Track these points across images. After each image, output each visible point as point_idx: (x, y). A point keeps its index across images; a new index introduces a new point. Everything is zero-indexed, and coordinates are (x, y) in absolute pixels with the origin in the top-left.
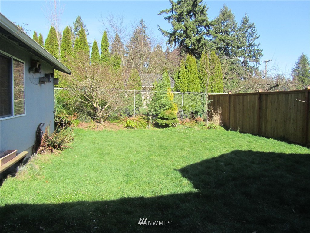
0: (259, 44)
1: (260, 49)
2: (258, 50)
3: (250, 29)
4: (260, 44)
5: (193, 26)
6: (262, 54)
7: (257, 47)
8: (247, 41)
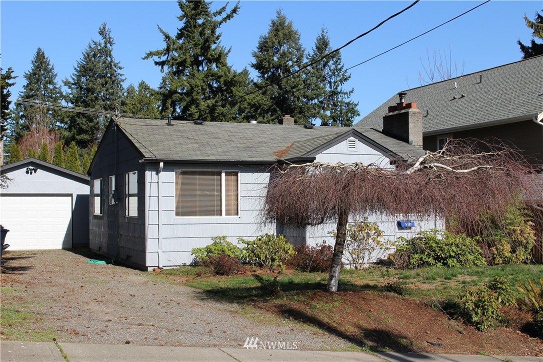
0: (352, 92)
1: (351, 102)
2: (348, 104)
3: (331, 62)
4: (353, 90)
5: (202, 84)
6: (357, 111)
7: (348, 98)
8: (328, 86)
